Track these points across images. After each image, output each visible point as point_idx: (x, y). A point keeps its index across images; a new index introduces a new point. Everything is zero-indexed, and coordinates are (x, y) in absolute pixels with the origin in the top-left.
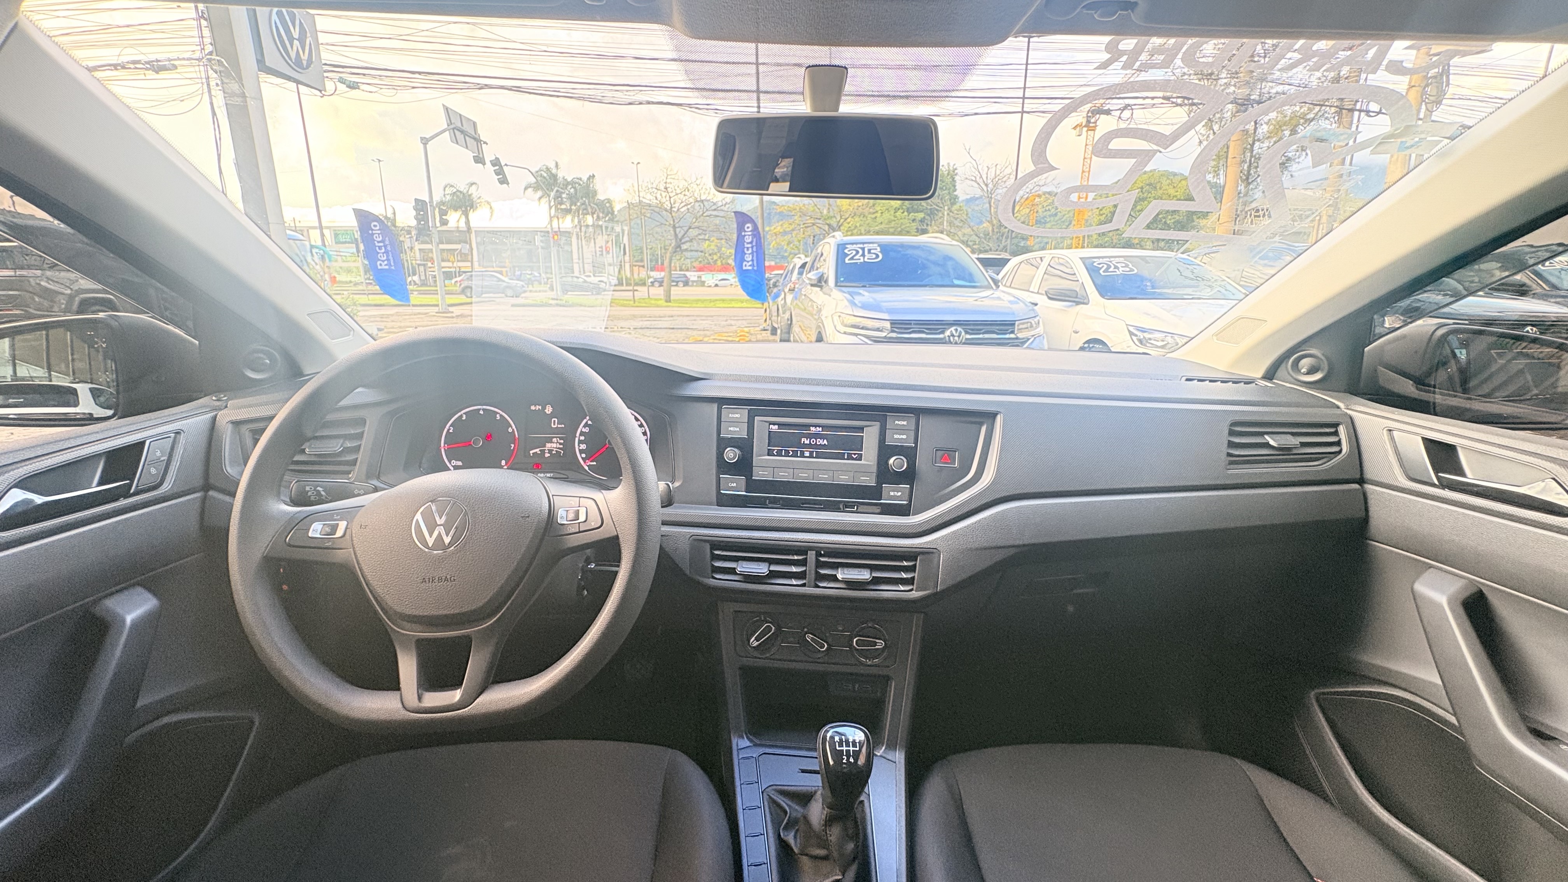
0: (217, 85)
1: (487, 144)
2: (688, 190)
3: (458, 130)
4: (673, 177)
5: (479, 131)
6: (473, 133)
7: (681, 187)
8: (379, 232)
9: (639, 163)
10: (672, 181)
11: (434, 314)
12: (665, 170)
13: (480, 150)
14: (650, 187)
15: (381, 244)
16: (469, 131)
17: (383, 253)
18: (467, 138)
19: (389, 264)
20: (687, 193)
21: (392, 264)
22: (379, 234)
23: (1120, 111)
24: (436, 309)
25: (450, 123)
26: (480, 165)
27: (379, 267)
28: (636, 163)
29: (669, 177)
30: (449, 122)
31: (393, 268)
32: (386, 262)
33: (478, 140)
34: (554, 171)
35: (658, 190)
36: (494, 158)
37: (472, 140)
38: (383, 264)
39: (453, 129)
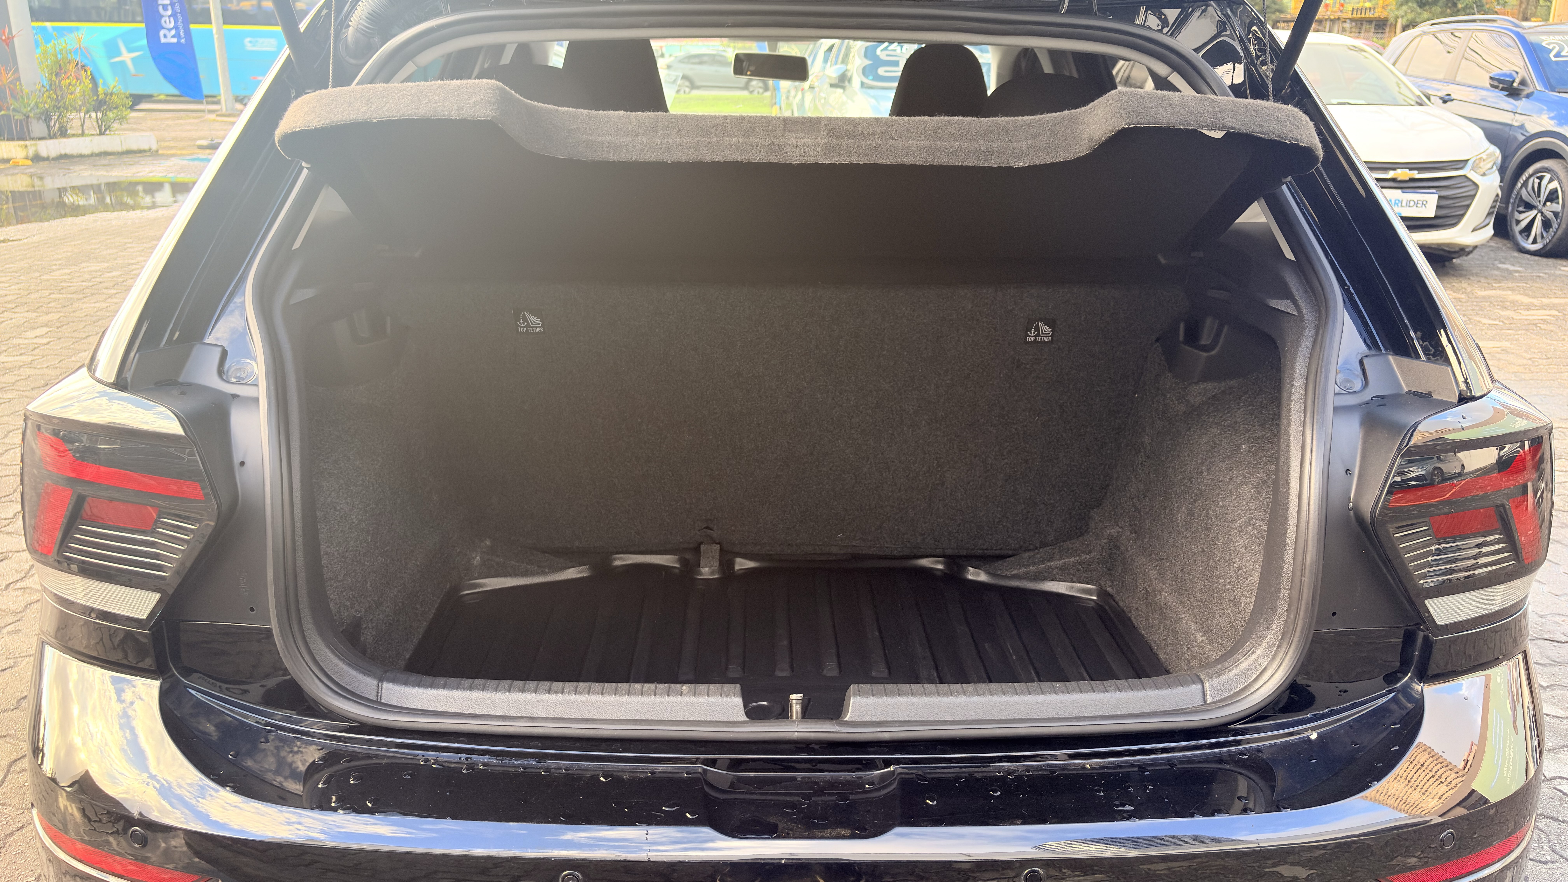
11: (214, 117)
19: (177, 35)
21: (182, 34)
27: (163, 40)
32: (173, 32)
38: (169, 35)
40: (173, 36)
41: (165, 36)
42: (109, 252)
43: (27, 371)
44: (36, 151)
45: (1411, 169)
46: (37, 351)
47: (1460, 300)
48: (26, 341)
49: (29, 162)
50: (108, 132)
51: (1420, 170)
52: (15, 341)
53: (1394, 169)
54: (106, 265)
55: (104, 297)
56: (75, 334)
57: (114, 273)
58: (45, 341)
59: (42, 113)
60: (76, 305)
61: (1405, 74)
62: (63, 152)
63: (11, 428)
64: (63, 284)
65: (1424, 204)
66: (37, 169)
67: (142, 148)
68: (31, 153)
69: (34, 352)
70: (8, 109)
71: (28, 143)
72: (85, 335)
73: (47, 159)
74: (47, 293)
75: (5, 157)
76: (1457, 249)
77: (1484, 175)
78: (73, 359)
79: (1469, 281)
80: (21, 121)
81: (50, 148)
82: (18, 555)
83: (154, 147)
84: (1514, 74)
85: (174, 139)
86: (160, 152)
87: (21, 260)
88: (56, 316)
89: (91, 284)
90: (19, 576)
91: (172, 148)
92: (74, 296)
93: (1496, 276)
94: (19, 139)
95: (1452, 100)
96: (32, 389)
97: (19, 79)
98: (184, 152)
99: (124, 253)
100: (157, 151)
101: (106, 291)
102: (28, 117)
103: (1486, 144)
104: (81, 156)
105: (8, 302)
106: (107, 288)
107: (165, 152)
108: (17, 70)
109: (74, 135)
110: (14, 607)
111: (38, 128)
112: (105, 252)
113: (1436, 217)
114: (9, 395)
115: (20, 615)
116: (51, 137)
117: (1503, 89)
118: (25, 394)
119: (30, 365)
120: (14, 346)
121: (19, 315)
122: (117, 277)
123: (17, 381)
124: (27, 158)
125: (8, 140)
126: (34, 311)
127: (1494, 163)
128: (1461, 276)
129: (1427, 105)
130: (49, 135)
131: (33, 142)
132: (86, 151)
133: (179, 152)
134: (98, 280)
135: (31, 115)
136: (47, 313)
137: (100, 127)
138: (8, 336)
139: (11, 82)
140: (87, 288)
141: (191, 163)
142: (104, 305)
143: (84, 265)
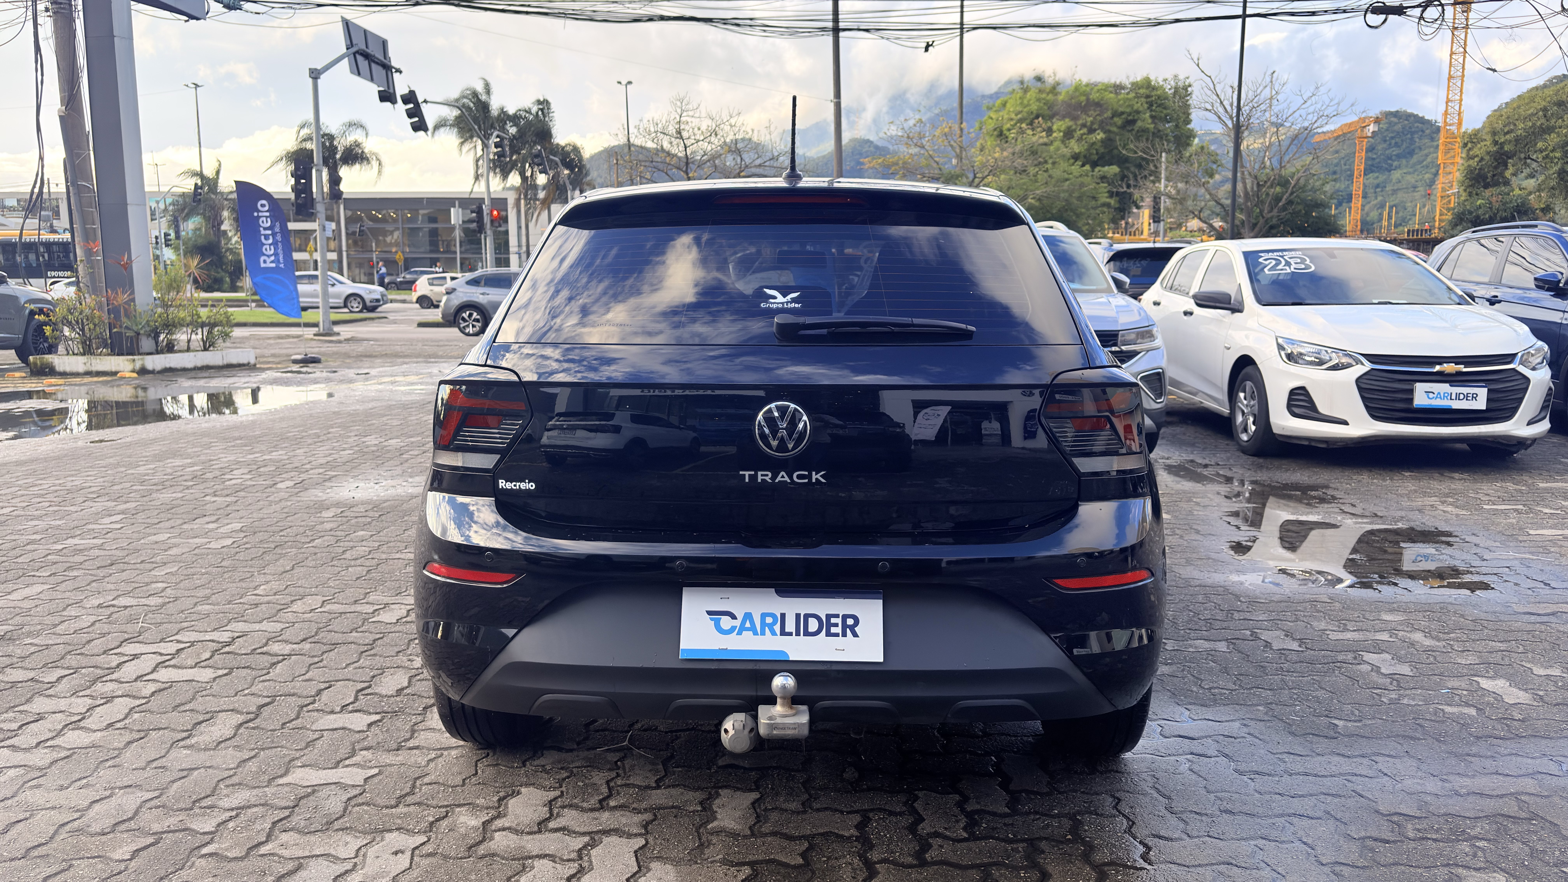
0: (47, 10)
1: (401, 72)
2: (716, 135)
3: (361, 54)
4: (691, 113)
5: (391, 53)
6: (382, 58)
7: (704, 128)
8: (268, 214)
9: (630, 83)
10: (689, 119)
11: (312, 336)
12: (679, 104)
13: (390, 82)
14: (652, 130)
15: (269, 232)
16: (377, 55)
17: (270, 245)
18: (373, 65)
19: (277, 261)
20: (713, 139)
21: (281, 260)
22: (267, 217)
23: (1420, 9)
24: (315, 330)
25: (350, 45)
26: (388, 104)
27: (263, 265)
28: (624, 82)
29: (685, 114)
30: (349, 43)
31: (282, 266)
32: (273, 258)
33: (387, 67)
34: (483, 98)
35: (664, 134)
36: (406, 91)
37: (380, 68)
38: (268, 260)
39: (354, 54)
40: (272, 262)
41: (265, 262)
42: (194, 450)
43: (97, 552)
44: (143, 365)
45: (1456, 364)
46: (109, 534)
47: (1520, 491)
48: (101, 527)
49: (135, 375)
50: (211, 348)
51: (1467, 364)
52: (91, 527)
53: (1440, 364)
54: (189, 461)
55: (182, 488)
56: (149, 521)
57: (196, 468)
58: (119, 526)
59: (152, 331)
60: (154, 495)
61: (1450, 279)
62: (168, 366)
63: (71, 602)
64: (146, 477)
65: (1475, 397)
66: (142, 381)
67: (241, 362)
68: (138, 366)
69: (107, 536)
70: (121, 327)
71: (135, 357)
72: (157, 521)
73: (152, 372)
74: (129, 485)
75: (113, 370)
76: (1515, 442)
77: (1534, 369)
78: (142, 541)
79: (1531, 475)
80: (132, 337)
81: (156, 362)
82: (54, 715)
83: (252, 361)
84: (1560, 276)
85: (273, 355)
86: (258, 366)
87: (111, 457)
88: (133, 505)
89: (171, 477)
90: (50, 735)
91: (269, 363)
92: (154, 487)
93: (1559, 469)
94: (128, 354)
95: (1499, 302)
96: (98, 568)
97: (133, 300)
98: (279, 366)
99: (208, 451)
100: (255, 365)
101: (184, 483)
102: (138, 334)
103: (1534, 339)
104: (184, 370)
105: (92, 493)
106: (185, 481)
107: (262, 366)
108: (133, 293)
109: (180, 351)
110: (40, 764)
111: (147, 344)
112: (190, 450)
113: (1488, 410)
114: (75, 573)
115: (45, 771)
116: (158, 352)
117: (1548, 290)
118: (90, 572)
119: (100, 547)
120: (89, 530)
121: (99, 504)
122: (197, 471)
123: (85, 561)
124: (133, 371)
125: (118, 355)
126: (115, 500)
127: (1544, 358)
128: (1523, 469)
129: (1471, 304)
130: (157, 350)
131: (140, 357)
132: (189, 365)
133: (274, 366)
134: (179, 473)
135: (142, 332)
136: (126, 502)
137: (204, 343)
138: (85, 522)
139: (125, 303)
140: (168, 480)
141: (284, 375)
142: (180, 495)
143: (169, 461)
